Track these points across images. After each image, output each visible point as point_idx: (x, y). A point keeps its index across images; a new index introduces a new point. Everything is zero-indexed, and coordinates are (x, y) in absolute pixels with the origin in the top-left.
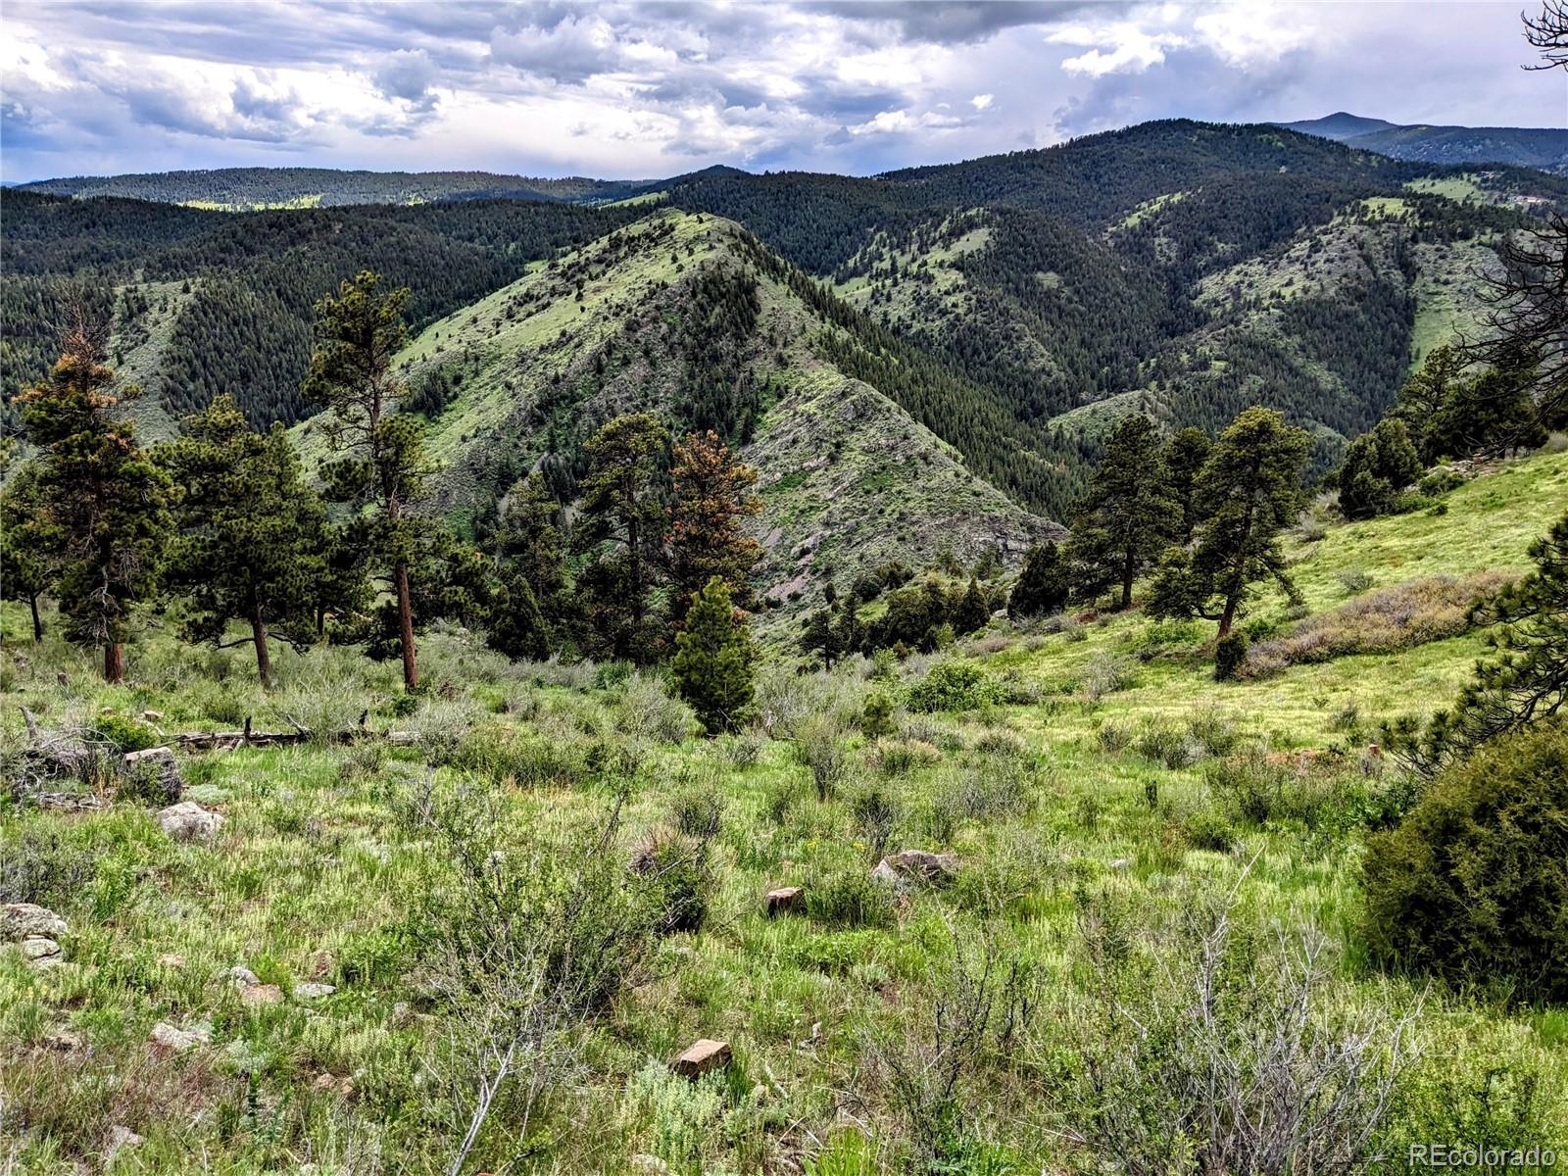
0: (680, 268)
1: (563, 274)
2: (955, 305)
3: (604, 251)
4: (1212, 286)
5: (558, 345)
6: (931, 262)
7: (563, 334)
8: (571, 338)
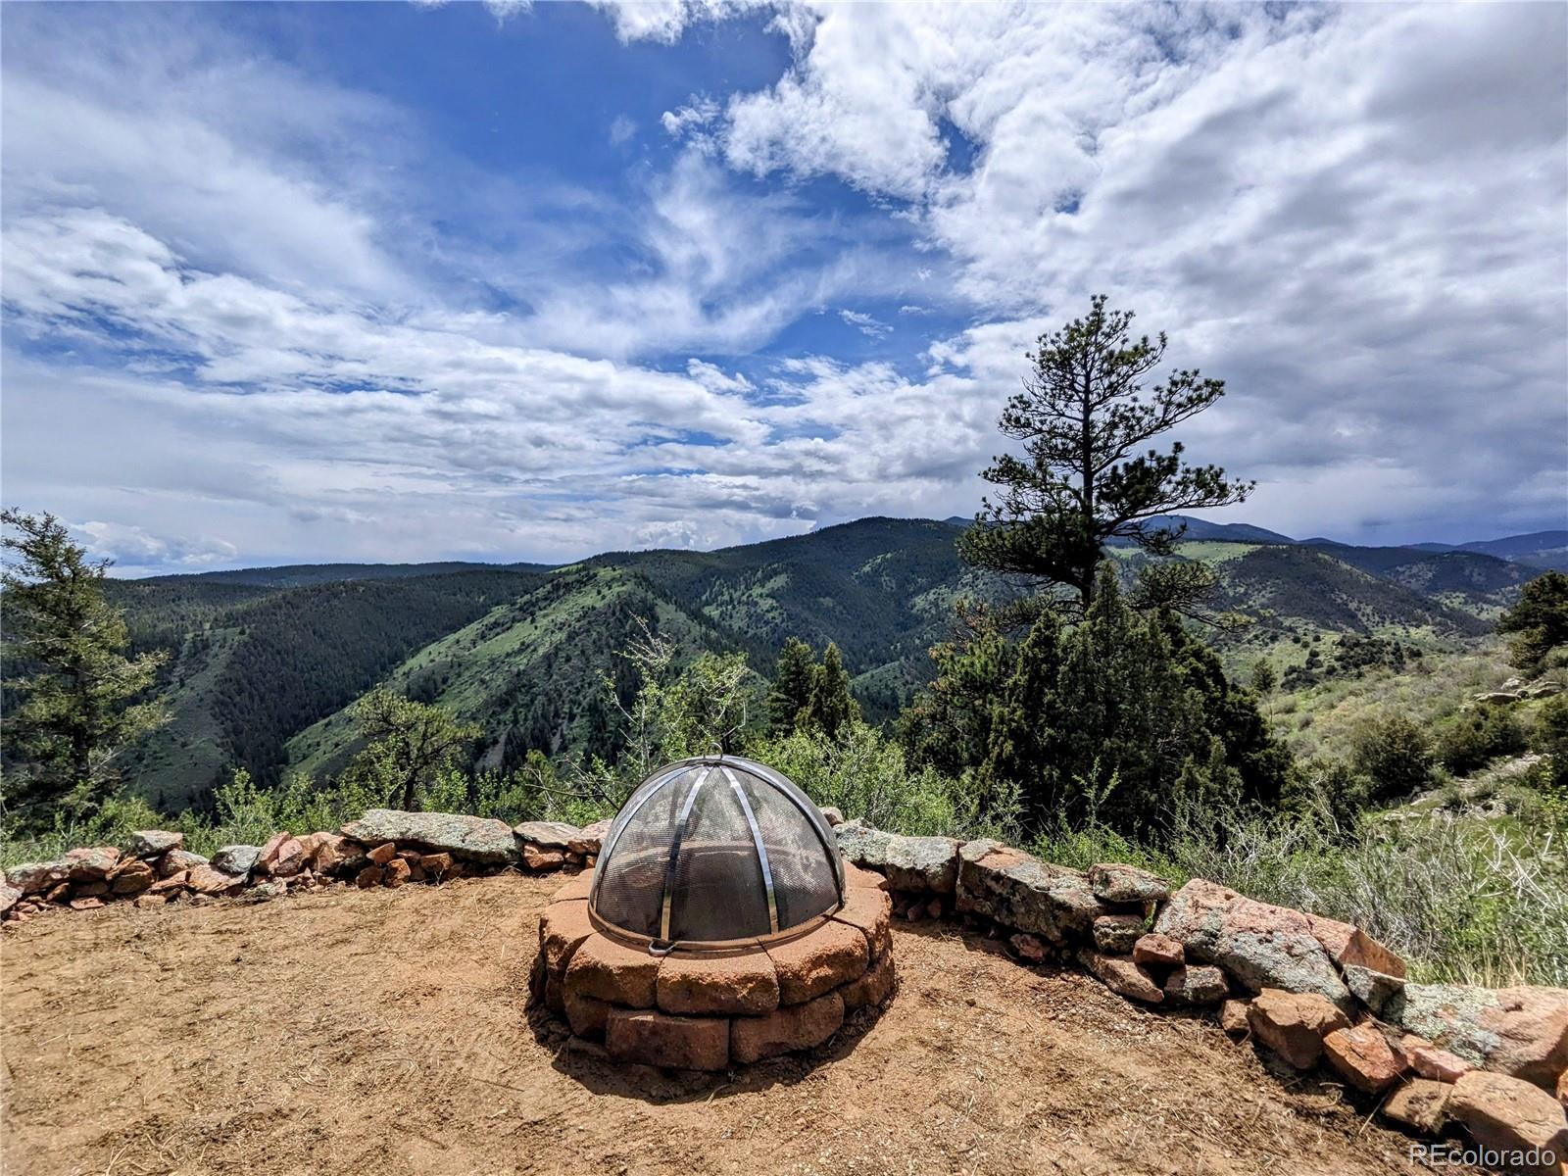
0: (604, 597)
1: (521, 609)
2: (773, 618)
3: (549, 592)
4: (920, 602)
5: (520, 651)
6: (754, 595)
7: (523, 644)
8: (529, 646)
